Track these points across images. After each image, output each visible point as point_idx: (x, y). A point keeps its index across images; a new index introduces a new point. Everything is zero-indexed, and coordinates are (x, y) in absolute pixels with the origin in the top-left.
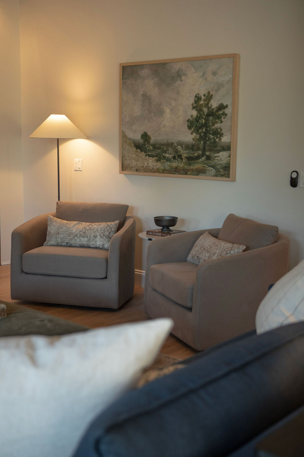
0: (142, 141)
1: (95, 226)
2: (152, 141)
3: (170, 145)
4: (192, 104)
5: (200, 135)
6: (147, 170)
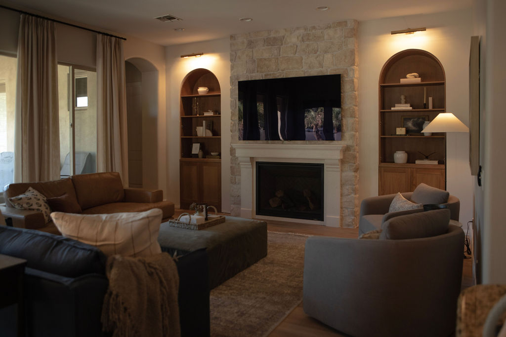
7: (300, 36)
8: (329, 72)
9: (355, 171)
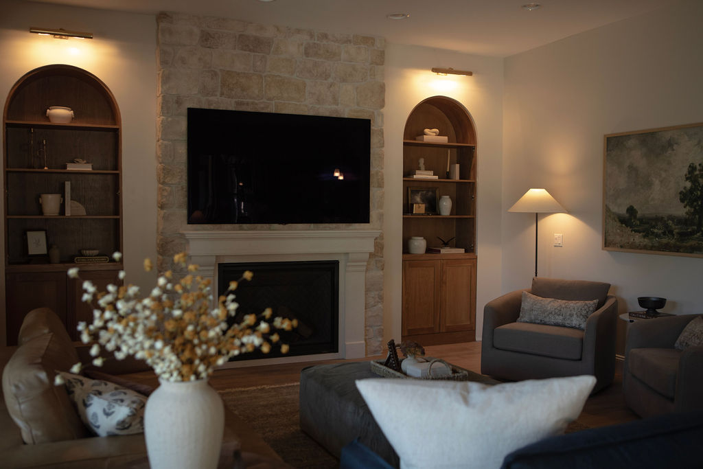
0: (627, 215)
1: (571, 305)
2: (639, 215)
3: (658, 219)
4: (686, 175)
5: (695, 208)
6: (633, 247)
7: (302, 45)
8: (346, 114)
9: (383, 270)
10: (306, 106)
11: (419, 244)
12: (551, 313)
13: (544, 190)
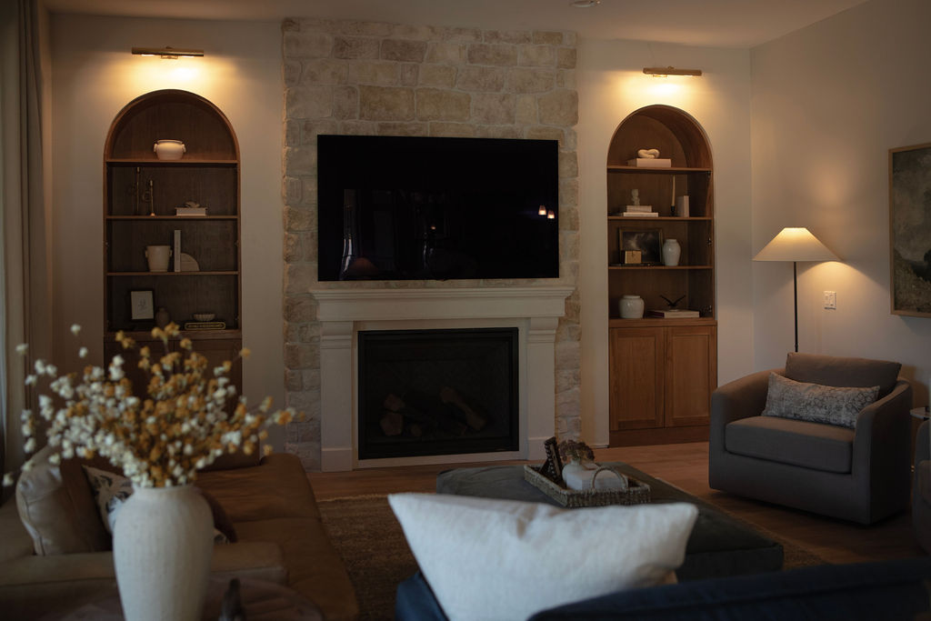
0: (926, 264)
7: (465, 48)
8: (526, 135)
9: (579, 340)
10: (471, 126)
11: (634, 306)
12: (810, 404)
13: (805, 229)
